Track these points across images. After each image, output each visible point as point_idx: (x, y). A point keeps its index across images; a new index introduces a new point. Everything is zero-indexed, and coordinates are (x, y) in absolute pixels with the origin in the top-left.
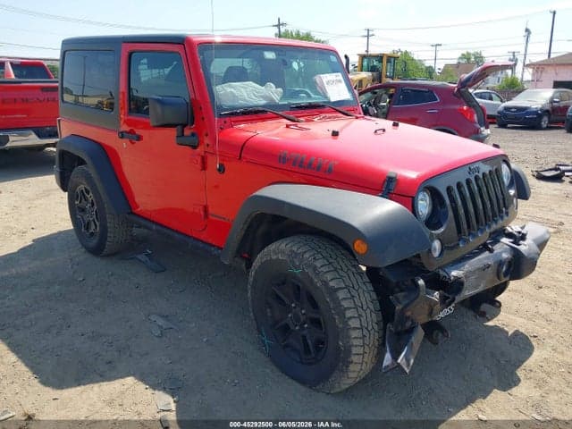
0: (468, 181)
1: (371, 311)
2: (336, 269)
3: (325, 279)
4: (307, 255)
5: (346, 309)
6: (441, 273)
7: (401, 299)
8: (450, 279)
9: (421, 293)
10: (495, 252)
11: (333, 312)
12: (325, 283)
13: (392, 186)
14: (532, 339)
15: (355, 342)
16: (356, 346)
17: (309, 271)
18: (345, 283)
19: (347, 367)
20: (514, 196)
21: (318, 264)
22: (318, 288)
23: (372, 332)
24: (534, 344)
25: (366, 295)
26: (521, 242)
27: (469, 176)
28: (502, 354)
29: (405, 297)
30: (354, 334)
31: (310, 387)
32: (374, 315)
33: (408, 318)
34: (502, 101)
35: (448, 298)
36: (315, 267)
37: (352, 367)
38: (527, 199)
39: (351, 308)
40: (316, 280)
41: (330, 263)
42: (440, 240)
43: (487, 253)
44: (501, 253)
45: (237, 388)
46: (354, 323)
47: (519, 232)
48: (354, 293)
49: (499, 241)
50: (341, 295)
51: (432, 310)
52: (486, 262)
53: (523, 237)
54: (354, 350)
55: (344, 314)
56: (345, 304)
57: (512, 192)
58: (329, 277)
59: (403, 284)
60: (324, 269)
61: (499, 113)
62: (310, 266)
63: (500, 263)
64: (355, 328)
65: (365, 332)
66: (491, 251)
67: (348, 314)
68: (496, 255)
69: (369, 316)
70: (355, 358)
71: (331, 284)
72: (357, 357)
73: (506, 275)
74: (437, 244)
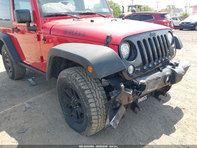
0: (149, 39)
1: (101, 99)
2: (85, 81)
3: (80, 85)
4: (73, 75)
5: (88, 99)
6: (134, 81)
7: (114, 94)
8: (138, 84)
9: (122, 91)
10: (163, 72)
11: (83, 100)
12: (80, 87)
13: (109, 40)
14: (182, 110)
15: (93, 114)
16: (94, 115)
17: (74, 82)
18: (89, 87)
19: (91, 125)
20: (174, 47)
21: (77, 79)
22: (77, 89)
23: (102, 109)
24: (183, 112)
25: (99, 92)
26: (176, 67)
27: (149, 37)
28: (168, 117)
29: (116, 92)
30: (92, 110)
31: (79, 133)
32: (103, 101)
33: (117, 102)
34: (181, 21)
35: (139, 93)
36: (76, 80)
37: (93, 125)
38: (180, 49)
39: (91, 98)
40: (76, 86)
41: (83, 78)
42: (133, 65)
43: (159, 72)
44: (166, 72)
45: (48, 134)
46: (92, 105)
47: (175, 63)
48: (93, 91)
49: (166, 67)
50: (86, 92)
51: (129, 98)
52: (158, 76)
53: (177, 65)
54: (93, 117)
55: (88, 101)
56: (88, 96)
57: (173, 46)
58: (81, 84)
59: (118, 86)
60: (80, 81)
61: (180, 25)
62: (74, 79)
63: (165, 77)
64: (93, 108)
65: (98, 109)
66: (161, 71)
67: (90, 101)
68: (163, 73)
69: (100, 101)
70: (94, 121)
71: (82, 87)
72: (95, 120)
73: (168, 82)
74: (131, 68)
